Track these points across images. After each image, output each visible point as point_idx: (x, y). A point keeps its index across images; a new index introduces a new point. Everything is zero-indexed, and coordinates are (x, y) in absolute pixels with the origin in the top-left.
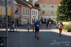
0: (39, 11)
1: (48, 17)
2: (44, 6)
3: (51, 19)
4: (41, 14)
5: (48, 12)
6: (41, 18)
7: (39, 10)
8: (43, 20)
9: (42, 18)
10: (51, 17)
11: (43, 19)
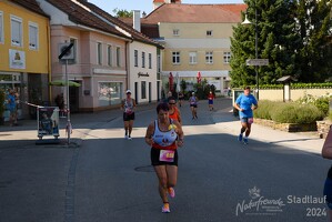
0: (158, 53)
1: (195, 74)
2: (175, 32)
3: (205, 81)
4: (166, 63)
5: (193, 55)
6: (167, 80)
7: (159, 47)
8: (176, 85)
9: (171, 78)
10: (205, 74)
11: (174, 81)
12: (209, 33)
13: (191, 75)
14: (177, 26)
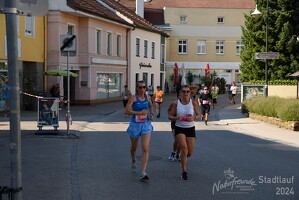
0: (163, 42)
1: (203, 66)
2: (183, 18)
3: (215, 74)
4: (171, 53)
5: (202, 44)
6: (172, 72)
7: (164, 35)
8: (181, 77)
9: (176, 70)
10: (214, 66)
11: (179, 73)
12: (220, 20)
13: (198, 67)
14: (185, 12)
